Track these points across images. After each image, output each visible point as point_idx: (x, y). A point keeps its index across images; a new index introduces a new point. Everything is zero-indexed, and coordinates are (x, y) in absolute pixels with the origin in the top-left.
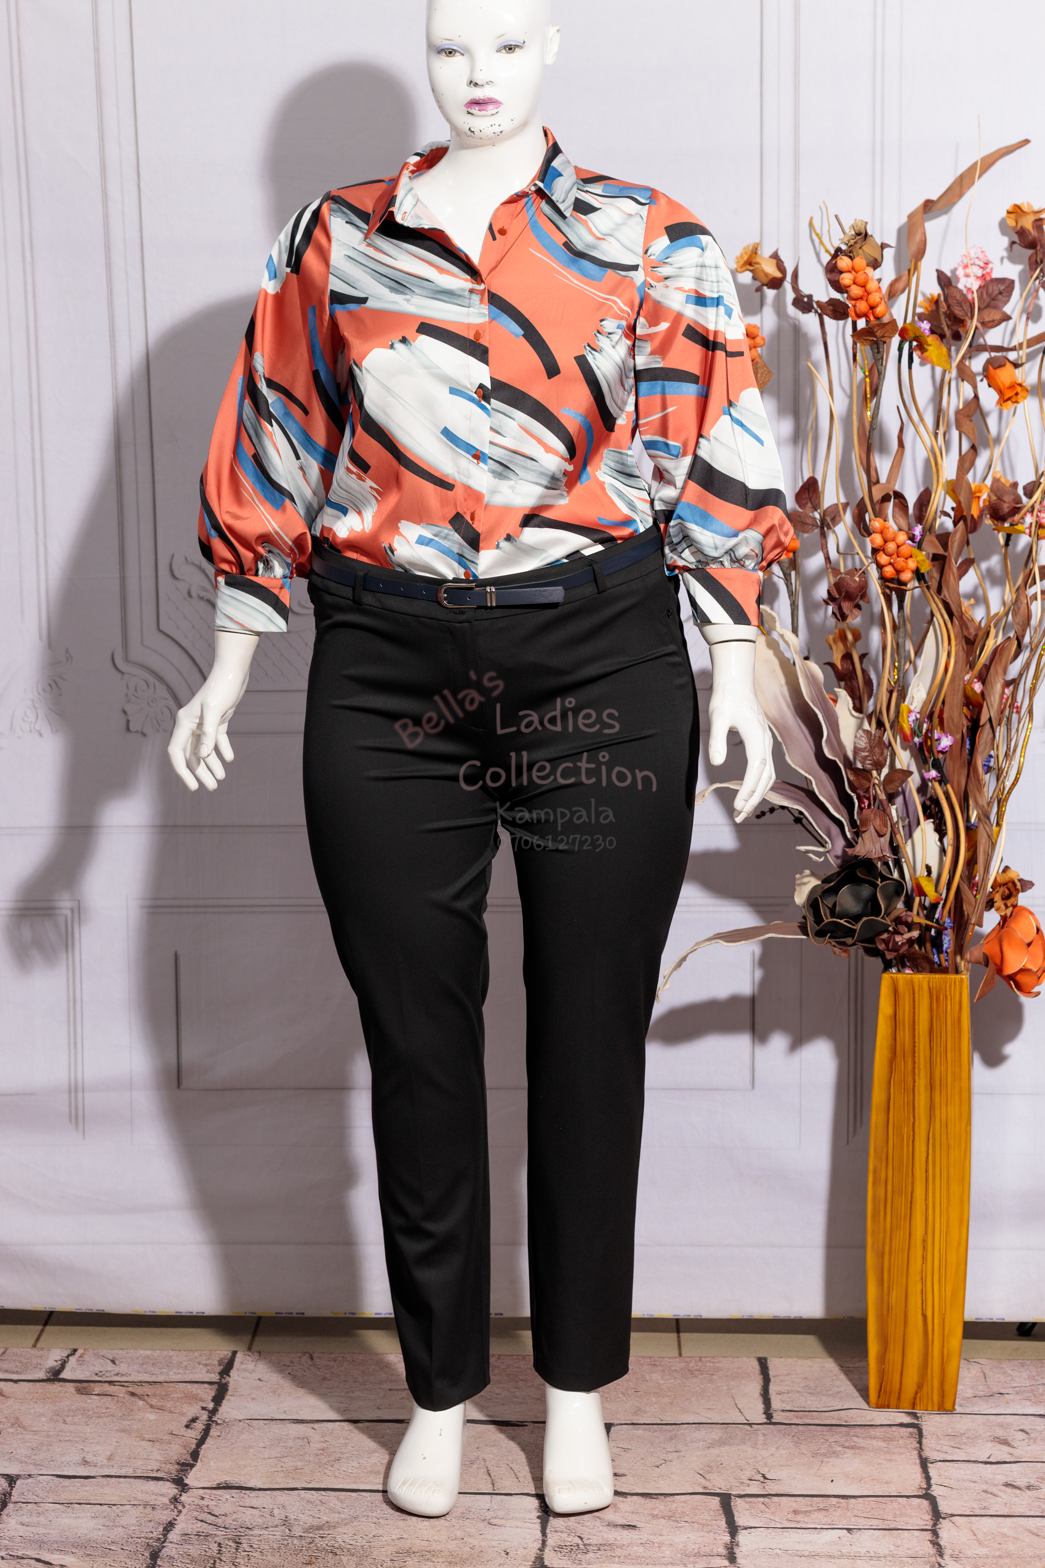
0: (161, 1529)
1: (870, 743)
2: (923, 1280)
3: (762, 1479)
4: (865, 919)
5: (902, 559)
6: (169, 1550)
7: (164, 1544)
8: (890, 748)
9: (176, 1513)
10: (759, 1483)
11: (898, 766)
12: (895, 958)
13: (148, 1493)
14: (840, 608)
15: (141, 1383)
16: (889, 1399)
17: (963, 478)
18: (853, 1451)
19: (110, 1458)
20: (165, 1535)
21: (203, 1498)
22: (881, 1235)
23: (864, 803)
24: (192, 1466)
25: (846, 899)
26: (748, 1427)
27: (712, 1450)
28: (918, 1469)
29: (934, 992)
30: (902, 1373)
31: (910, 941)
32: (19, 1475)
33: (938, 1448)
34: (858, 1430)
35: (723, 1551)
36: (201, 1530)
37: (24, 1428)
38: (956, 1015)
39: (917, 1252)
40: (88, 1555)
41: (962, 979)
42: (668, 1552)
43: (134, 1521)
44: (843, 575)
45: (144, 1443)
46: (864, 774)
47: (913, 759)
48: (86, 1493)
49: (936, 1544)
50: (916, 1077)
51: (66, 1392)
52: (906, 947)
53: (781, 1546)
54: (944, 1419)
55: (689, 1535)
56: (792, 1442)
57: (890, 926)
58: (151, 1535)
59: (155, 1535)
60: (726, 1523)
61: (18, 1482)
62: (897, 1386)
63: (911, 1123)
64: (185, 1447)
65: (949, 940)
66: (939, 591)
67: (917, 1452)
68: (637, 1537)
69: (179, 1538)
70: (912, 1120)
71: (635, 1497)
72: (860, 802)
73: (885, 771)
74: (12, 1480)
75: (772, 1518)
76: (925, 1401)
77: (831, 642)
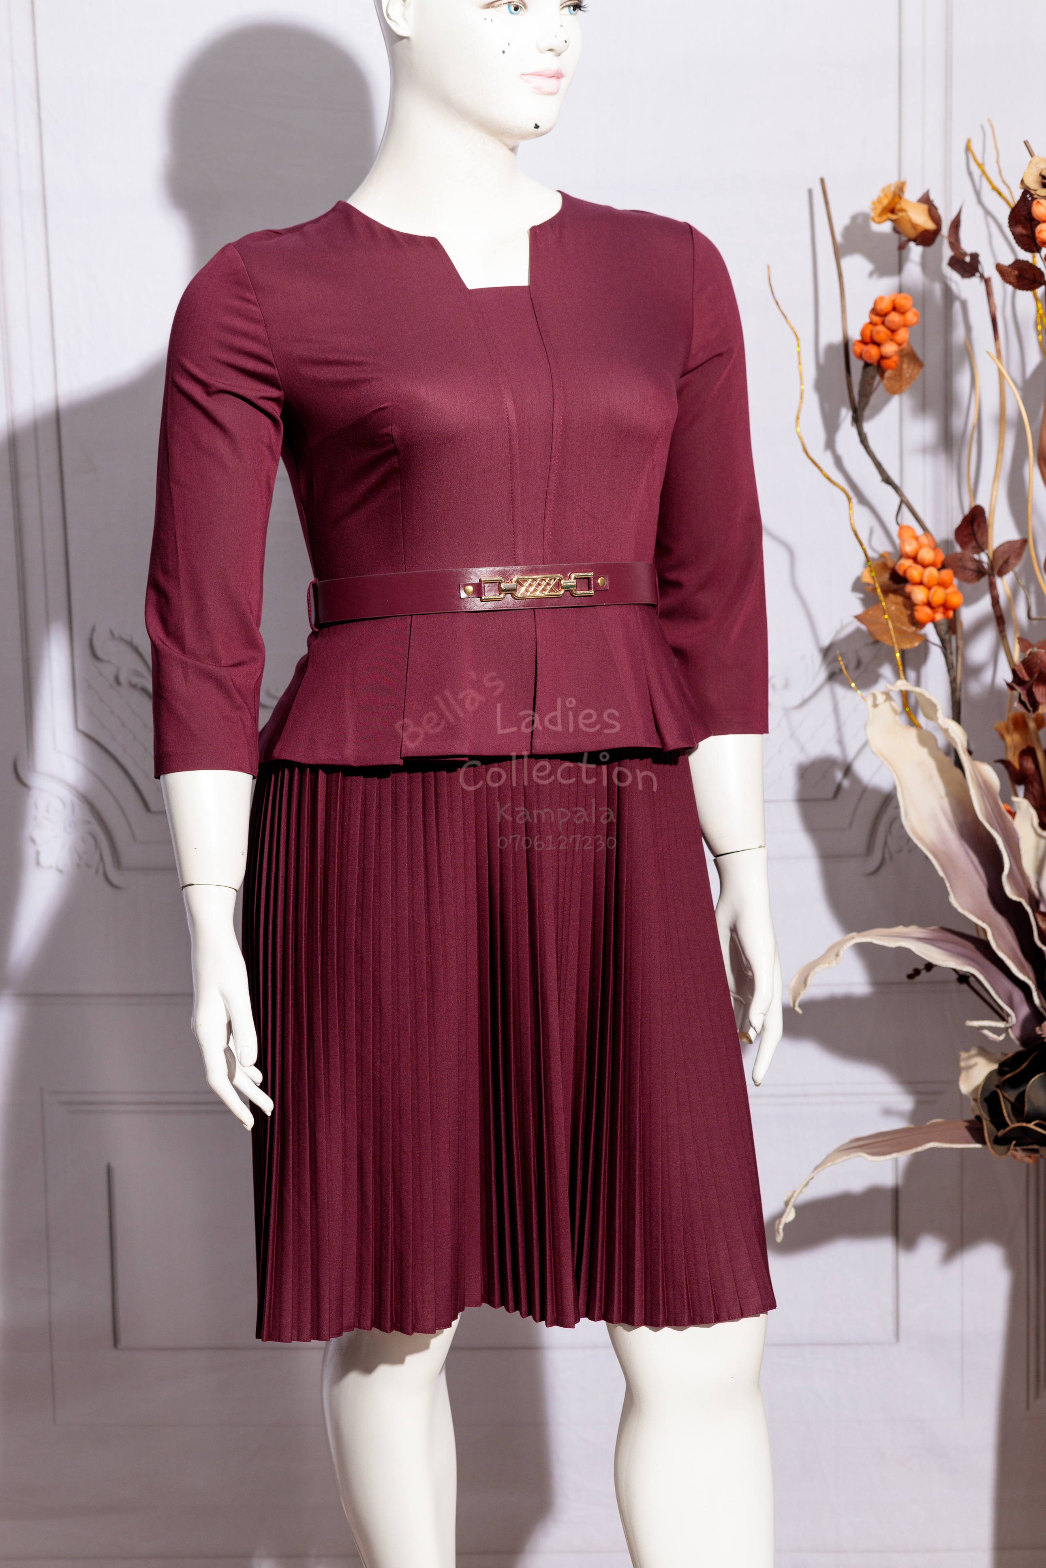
14: (1031, 695)
25: (1038, 1092)
44: (1036, 649)
77: (1003, 731)
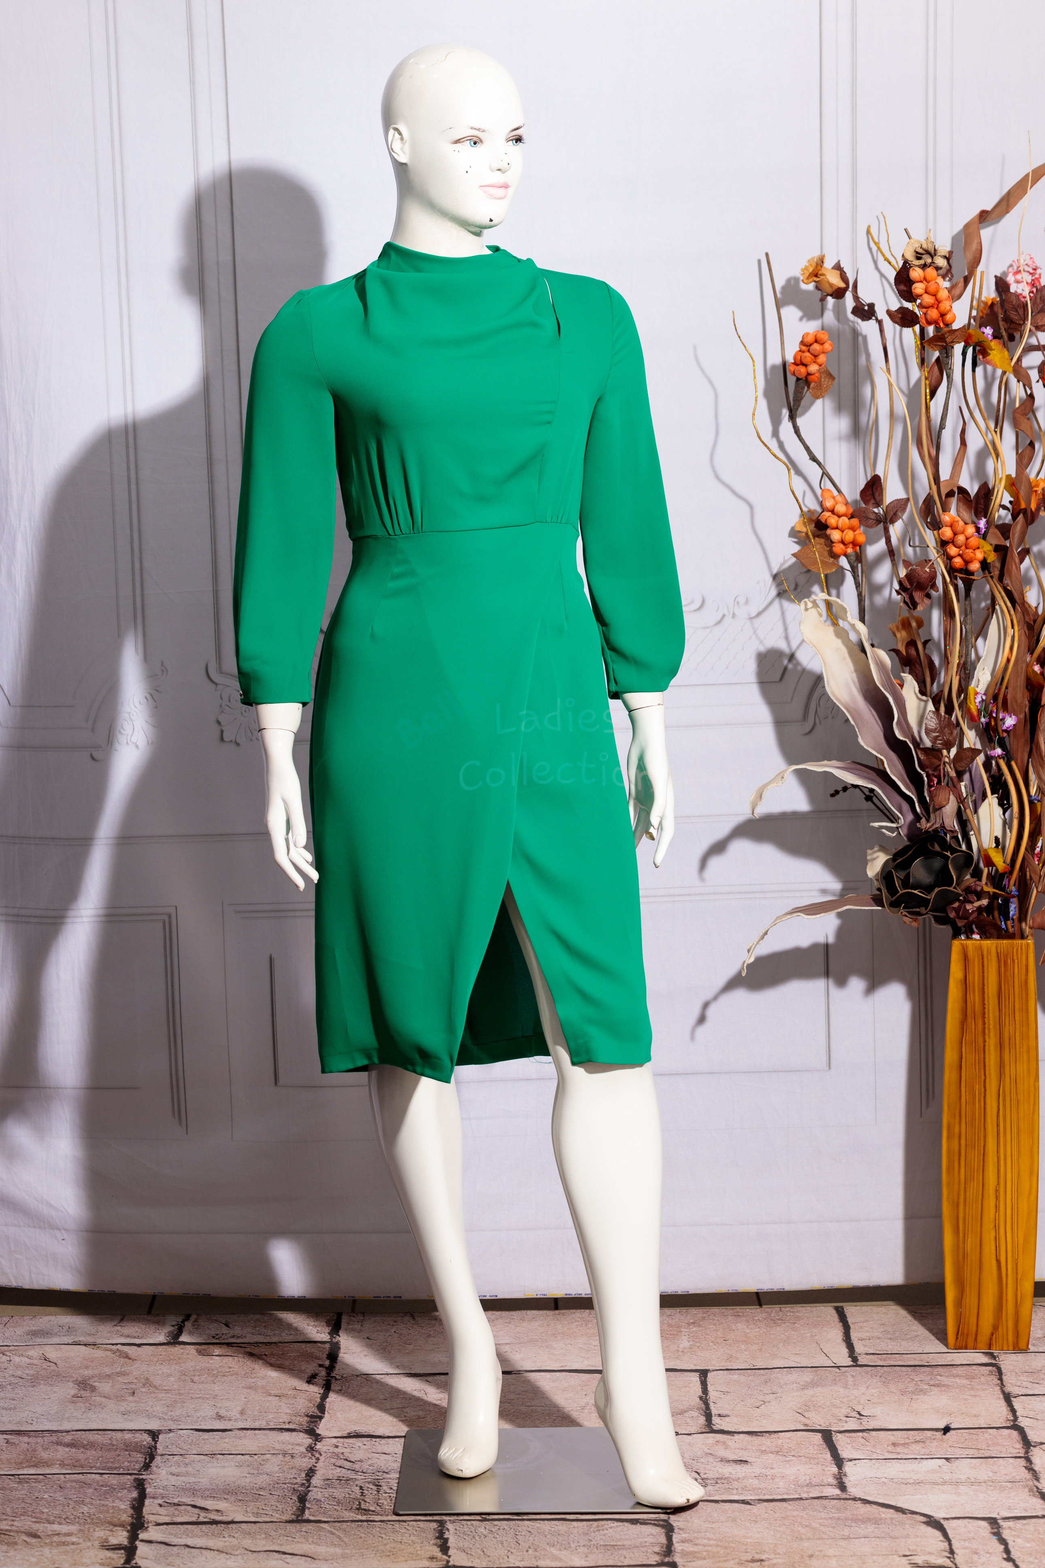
0: (303, 1475)
1: (940, 724)
2: (996, 1228)
3: (858, 1416)
4: (937, 890)
5: (971, 551)
6: (315, 1494)
7: (310, 1489)
8: (958, 729)
9: (314, 1460)
10: (855, 1419)
11: (966, 745)
12: (964, 926)
13: (284, 1443)
14: (912, 598)
15: (257, 1344)
16: (966, 1340)
17: (1023, 473)
18: (939, 1389)
19: (242, 1413)
20: (308, 1481)
21: (337, 1447)
22: (956, 1186)
23: (933, 781)
24: (321, 1418)
25: (919, 871)
26: (837, 1370)
27: (806, 1391)
28: (1003, 1403)
29: (1002, 957)
30: (978, 1315)
31: (980, 909)
32: (160, 1430)
33: (1019, 1384)
34: (940, 1369)
35: (834, 1482)
36: (341, 1475)
37: (155, 1387)
38: (1023, 978)
39: (990, 1202)
40: (240, 1500)
41: (1028, 944)
42: (781, 1483)
43: (277, 1469)
44: (914, 567)
45: (270, 1398)
46: (933, 753)
47: (978, 738)
48: (226, 1445)
49: (1030, 1469)
50: (987, 1037)
51: (188, 1354)
52: (975, 915)
53: (885, 1475)
54: (1020, 1357)
55: (799, 1468)
56: (880, 1382)
57: (961, 895)
58: (295, 1481)
59: (299, 1480)
60: (831, 1456)
61: (160, 1437)
62: (974, 1328)
63: (983, 1080)
64: (310, 1401)
65: (1015, 908)
66: (1001, 579)
67: (998, 1388)
68: (750, 1470)
69: (322, 1483)
70: (983, 1077)
71: (742, 1435)
72: (930, 780)
73: (954, 751)
74: (154, 1435)
75: (873, 1450)
76: (1000, 1342)
77: (895, 630)
